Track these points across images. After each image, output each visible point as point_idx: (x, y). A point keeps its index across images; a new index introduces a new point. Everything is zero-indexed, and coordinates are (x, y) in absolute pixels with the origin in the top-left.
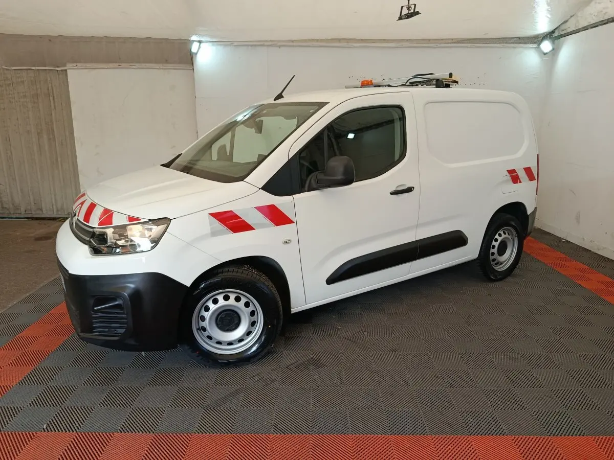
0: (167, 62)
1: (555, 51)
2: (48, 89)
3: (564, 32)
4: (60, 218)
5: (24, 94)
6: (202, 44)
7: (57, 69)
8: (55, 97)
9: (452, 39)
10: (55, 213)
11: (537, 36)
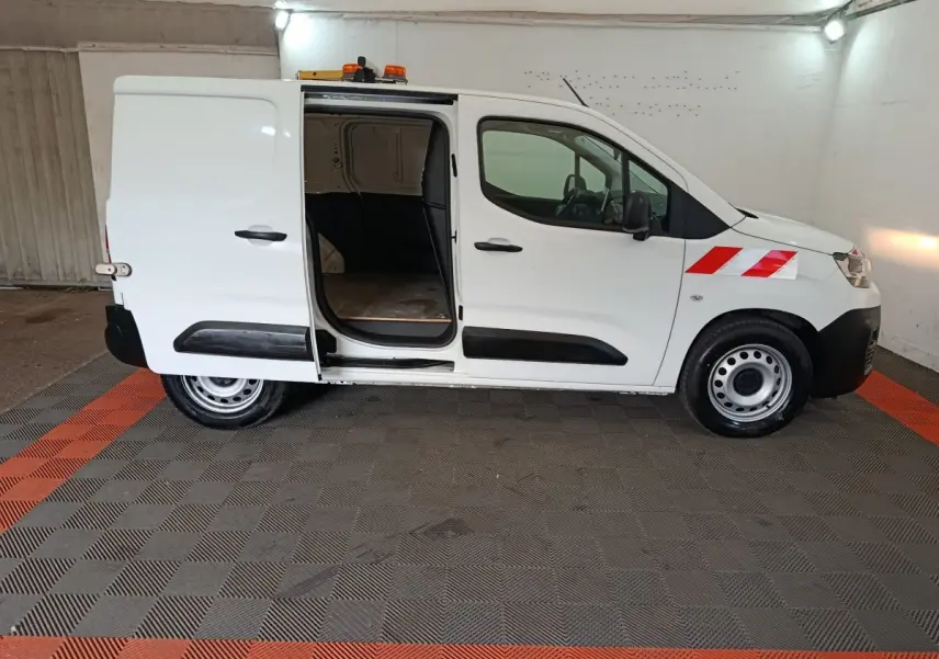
0: (237, 42)
1: (847, 39)
2: (49, 83)
3: (863, 8)
4: (68, 287)
6: (293, 15)
7: (63, 50)
8: (60, 96)
9: (689, 16)
10: (61, 278)
11: (820, 15)
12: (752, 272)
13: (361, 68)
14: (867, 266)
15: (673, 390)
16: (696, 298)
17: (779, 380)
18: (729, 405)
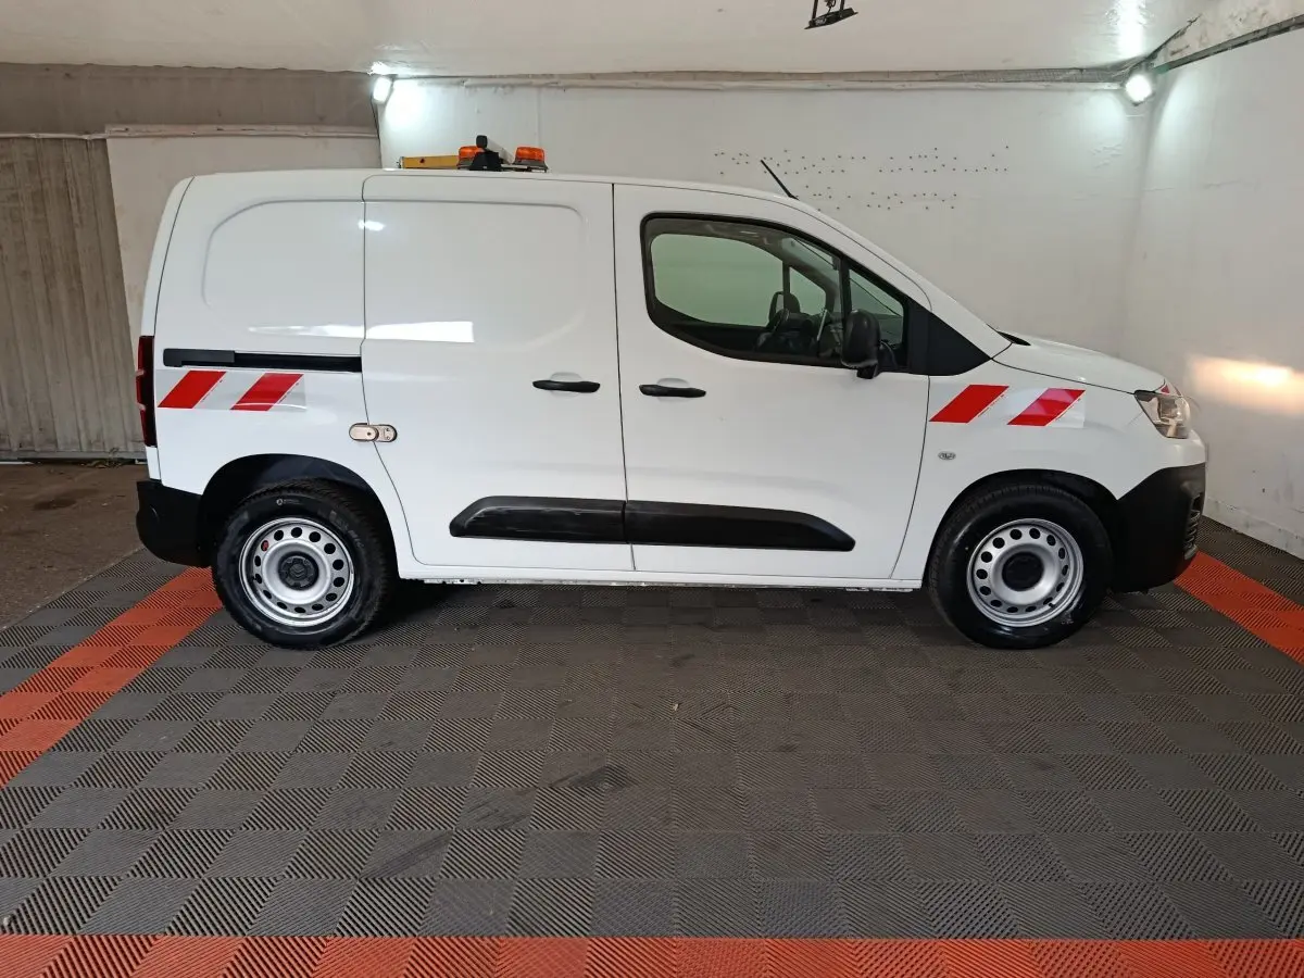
0: (321, 121)
1: (1157, 100)
2: (66, 182)
3: (1177, 57)
4: (94, 459)
5: (14, 192)
6: (397, 83)
7: (86, 137)
8: (81, 199)
9: (937, 72)
10: (85, 448)
11: (1118, 66)
12: (1022, 420)
13: (481, 150)
14: (1184, 410)
15: (918, 584)
16: (946, 456)
17: (1066, 567)
18: (997, 603)
